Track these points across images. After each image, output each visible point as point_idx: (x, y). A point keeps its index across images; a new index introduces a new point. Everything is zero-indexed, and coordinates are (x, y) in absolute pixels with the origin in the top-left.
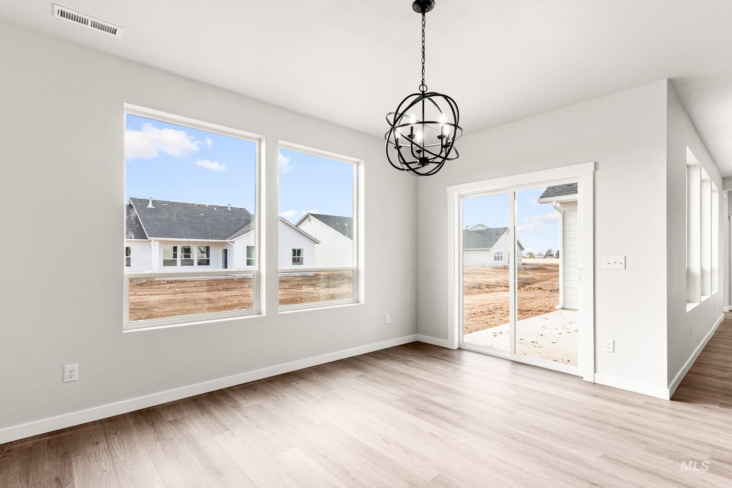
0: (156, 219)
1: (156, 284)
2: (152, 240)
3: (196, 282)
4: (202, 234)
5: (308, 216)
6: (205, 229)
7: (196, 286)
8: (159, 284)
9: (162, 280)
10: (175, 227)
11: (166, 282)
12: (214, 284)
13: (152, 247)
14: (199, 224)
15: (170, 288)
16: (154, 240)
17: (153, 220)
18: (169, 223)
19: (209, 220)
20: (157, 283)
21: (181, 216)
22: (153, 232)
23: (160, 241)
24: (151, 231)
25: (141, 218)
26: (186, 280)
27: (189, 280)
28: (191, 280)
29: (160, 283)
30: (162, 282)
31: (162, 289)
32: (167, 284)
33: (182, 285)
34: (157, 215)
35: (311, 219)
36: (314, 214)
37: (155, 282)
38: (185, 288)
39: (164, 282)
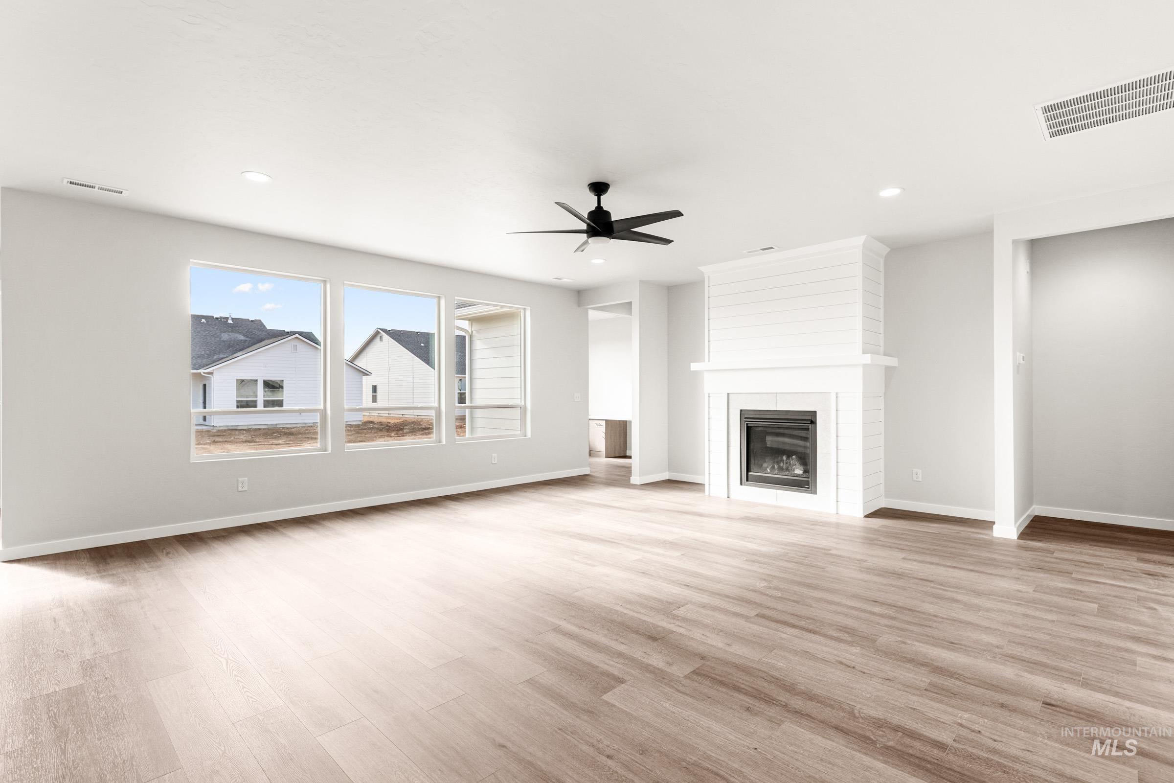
5: (378, 333)
35: (383, 337)
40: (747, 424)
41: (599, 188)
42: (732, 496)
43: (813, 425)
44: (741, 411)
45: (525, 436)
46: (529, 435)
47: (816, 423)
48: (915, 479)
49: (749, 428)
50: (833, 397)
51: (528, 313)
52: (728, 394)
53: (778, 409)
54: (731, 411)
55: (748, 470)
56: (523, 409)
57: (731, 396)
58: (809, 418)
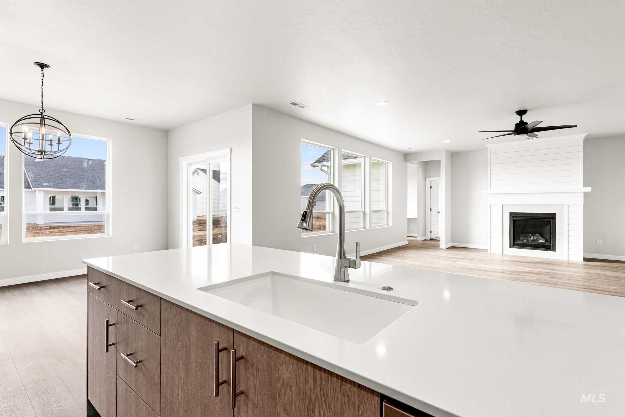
0: (43, 172)
1: (38, 230)
2: (37, 191)
3: (79, 227)
4: (88, 185)
5: (197, 170)
6: (93, 180)
7: (77, 231)
8: (42, 230)
9: (45, 226)
10: (62, 179)
11: (48, 228)
12: (96, 229)
13: (37, 196)
14: (87, 176)
15: (50, 233)
16: (38, 191)
17: (40, 172)
18: (56, 175)
19: (97, 173)
20: (39, 228)
21: (70, 169)
22: (38, 183)
23: (44, 191)
24: (36, 182)
25: (27, 170)
26: (70, 226)
27: (72, 226)
28: (75, 226)
29: (42, 228)
30: (44, 228)
31: (41, 234)
32: (49, 230)
33: (63, 230)
34: (44, 168)
35: (199, 173)
36: (202, 169)
37: (37, 227)
38: (65, 233)
39: (46, 228)
40: (514, 219)
41: (521, 113)
42: (504, 253)
43: (553, 220)
44: (510, 213)
45: (388, 225)
46: (390, 225)
47: (555, 219)
48: (598, 244)
49: (514, 221)
50: (566, 207)
51: (390, 165)
52: (502, 205)
53: (532, 212)
54: (504, 213)
55: (514, 241)
56: (387, 212)
57: (504, 206)
58: (552, 216)
